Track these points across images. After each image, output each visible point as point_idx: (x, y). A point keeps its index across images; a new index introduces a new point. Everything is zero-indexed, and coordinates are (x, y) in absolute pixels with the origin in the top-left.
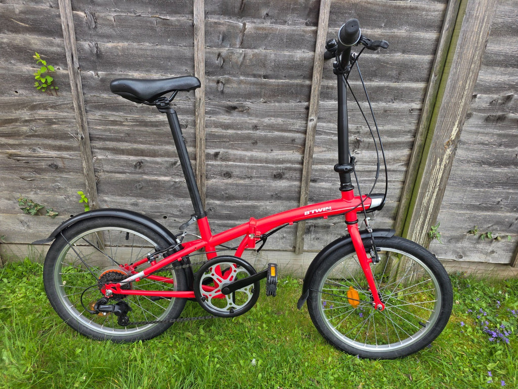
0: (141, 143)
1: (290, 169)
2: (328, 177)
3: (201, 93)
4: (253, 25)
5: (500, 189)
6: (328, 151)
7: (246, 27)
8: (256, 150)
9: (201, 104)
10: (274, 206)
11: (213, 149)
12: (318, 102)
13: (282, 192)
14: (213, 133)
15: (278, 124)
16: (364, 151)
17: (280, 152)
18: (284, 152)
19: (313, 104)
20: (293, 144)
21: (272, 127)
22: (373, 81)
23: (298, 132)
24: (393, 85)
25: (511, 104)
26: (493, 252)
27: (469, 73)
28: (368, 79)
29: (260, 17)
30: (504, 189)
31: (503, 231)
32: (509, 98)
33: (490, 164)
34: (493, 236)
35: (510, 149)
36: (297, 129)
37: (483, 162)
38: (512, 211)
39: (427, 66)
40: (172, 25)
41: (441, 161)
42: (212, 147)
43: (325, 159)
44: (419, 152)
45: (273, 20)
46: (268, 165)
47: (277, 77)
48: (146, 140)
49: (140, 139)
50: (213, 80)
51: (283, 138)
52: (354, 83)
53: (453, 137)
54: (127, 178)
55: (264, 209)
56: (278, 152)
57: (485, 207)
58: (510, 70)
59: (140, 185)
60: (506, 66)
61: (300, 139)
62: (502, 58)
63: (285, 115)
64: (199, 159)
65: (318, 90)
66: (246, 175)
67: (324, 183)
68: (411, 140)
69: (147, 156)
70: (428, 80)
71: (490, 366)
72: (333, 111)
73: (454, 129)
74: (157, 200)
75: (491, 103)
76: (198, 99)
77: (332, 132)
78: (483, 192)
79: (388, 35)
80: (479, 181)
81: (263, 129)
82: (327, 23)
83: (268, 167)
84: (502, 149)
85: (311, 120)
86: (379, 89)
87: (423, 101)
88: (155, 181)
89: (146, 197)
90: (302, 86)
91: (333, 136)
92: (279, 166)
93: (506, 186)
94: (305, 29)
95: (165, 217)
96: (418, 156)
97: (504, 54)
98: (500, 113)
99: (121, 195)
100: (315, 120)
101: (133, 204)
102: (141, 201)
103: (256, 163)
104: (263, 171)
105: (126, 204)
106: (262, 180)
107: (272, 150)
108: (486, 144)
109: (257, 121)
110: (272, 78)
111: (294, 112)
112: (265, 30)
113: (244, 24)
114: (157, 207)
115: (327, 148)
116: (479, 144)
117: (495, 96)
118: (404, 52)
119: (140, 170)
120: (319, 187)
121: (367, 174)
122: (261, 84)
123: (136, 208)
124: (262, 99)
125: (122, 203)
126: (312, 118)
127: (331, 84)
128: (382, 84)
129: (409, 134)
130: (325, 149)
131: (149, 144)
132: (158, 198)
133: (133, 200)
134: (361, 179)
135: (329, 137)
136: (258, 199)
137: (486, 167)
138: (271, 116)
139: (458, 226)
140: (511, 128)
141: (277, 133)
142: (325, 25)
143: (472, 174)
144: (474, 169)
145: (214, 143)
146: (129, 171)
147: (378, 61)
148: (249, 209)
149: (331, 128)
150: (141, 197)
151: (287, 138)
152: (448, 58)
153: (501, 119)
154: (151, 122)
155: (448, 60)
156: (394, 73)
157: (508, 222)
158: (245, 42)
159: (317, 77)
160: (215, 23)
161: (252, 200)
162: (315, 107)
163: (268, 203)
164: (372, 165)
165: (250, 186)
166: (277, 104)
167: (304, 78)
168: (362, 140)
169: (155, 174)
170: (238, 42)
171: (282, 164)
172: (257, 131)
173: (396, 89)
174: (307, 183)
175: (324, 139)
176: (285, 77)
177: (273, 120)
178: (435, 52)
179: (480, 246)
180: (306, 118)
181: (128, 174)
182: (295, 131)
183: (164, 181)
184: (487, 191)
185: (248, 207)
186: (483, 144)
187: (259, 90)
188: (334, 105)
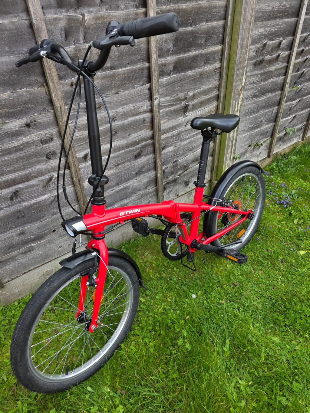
0: (10, 172)
1: (145, 146)
2: (171, 142)
3: (60, 100)
4: (92, 15)
5: (262, 112)
6: (168, 121)
7: (86, 18)
8: (117, 139)
9: (63, 112)
10: (139, 181)
11: (81, 152)
12: (158, 81)
13: (143, 167)
14: (79, 137)
15: (131, 111)
16: (190, 113)
17: (136, 134)
18: (138, 133)
19: (156, 84)
20: (144, 124)
21: (126, 115)
22: (190, 51)
23: (146, 112)
24: (203, 51)
25: (266, 50)
26: (260, 153)
27: (250, 31)
28: (187, 51)
29: (95, 5)
30: (264, 110)
31: (264, 138)
32: (265, 45)
33: (257, 96)
34: (260, 143)
35: (266, 82)
36: (145, 110)
37: (254, 96)
38: (268, 123)
39: (221, 30)
40: (7, 30)
41: (238, 104)
42: (80, 150)
43: (167, 128)
44: (223, 101)
45: (108, 6)
46: (129, 149)
47: (122, 66)
48: (15, 168)
49: (8, 169)
50: (67, 84)
51: (136, 121)
52: (179, 56)
53: (243, 84)
54: (7, 213)
55: (132, 186)
56: (134, 135)
57: (256, 126)
58: (265, 23)
59: (21, 214)
60: (263, 21)
61: (149, 117)
62: (260, 14)
63: (134, 100)
64: (74, 167)
65: (157, 70)
66: (114, 165)
67: (169, 148)
68: (217, 93)
69: (20, 183)
70: (223, 42)
71: (296, 221)
72: (167, 85)
73: (244, 77)
74: (42, 220)
75: (257, 52)
76: (59, 108)
77: (169, 104)
78: (255, 117)
79: (196, 7)
80: (252, 110)
81: (120, 119)
82: (155, 3)
83: (130, 151)
84: (262, 84)
85: (155, 99)
86: (195, 58)
87: (221, 60)
88: (36, 203)
89: (31, 222)
90: (143, 69)
91: (170, 107)
92: (138, 146)
93: (265, 108)
94: (137, 11)
95: (54, 231)
96: (223, 104)
97: (261, 11)
98: (261, 58)
99: (4, 232)
100: (158, 97)
101: (20, 234)
102: (27, 227)
103: (119, 151)
104: (126, 155)
105: (12, 237)
106: (126, 164)
107: (129, 135)
108: (255, 83)
109: (114, 113)
110: (118, 68)
111: (141, 95)
112: (104, 19)
113: (83, 15)
114: (44, 226)
115: (167, 118)
116: (251, 84)
117: (258, 45)
118: (207, 21)
119: (18, 200)
120: (167, 153)
122: (111, 76)
123: (23, 236)
124: (113, 91)
125: (8, 238)
126: (156, 97)
127: (164, 62)
128: (197, 52)
129: (216, 89)
130: (166, 120)
131: (18, 171)
132: (43, 218)
133: (19, 230)
134: (191, 135)
135: (168, 109)
136: (127, 180)
137: (256, 99)
138: (124, 104)
139: (244, 145)
140: (266, 67)
141: (131, 119)
142: (154, 5)
143: (249, 106)
144: (250, 103)
145: (81, 146)
146: (6, 205)
147: (192, 32)
148: (122, 192)
149: (168, 101)
150: (26, 224)
151: (140, 120)
152: (235, 21)
153: (261, 62)
154: (15, 147)
155: (235, 23)
156: (203, 41)
157: (266, 131)
158: (88, 36)
159: (155, 58)
160: (55, 19)
161: (122, 183)
162: (157, 86)
163: (134, 181)
165: (120, 172)
166: (127, 92)
167: (143, 61)
168: (189, 104)
169: (34, 197)
170: (81, 37)
171: (139, 144)
172: (115, 122)
173: (206, 54)
174: (160, 153)
175: (165, 112)
176: (128, 64)
177: (126, 108)
178: (225, 18)
179: (254, 153)
180: (151, 98)
181: (6, 209)
182: (144, 112)
183: (45, 200)
184: (257, 115)
185: (121, 190)
186: (253, 83)
187: (109, 83)
188: (168, 81)
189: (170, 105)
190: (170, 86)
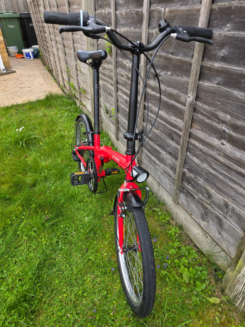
2: (199, 155)
4: (169, 9)
6: (201, 130)
8: (164, 111)
10: (167, 157)
16: (229, 145)
17: (175, 118)
20: (181, 115)
21: (171, 96)
36: (183, 102)
40: (139, 15)
46: (167, 125)
51: (175, 107)
56: (173, 117)
63: (179, 88)
66: (158, 127)
67: (196, 158)
72: (208, 93)
77: (205, 113)
83: (167, 127)
85: (189, 97)
91: (206, 118)
92: (172, 128)
103: (163, 121)
104: (164, 128)
106: (164, 135)
107: (171, 115)
109: (164, 89)
110: (174, 55)
111: (184, 87)
112: (174, 12)
113: (165, 9)
115: (200, 127)
120: (191, 160)
121: (227, 169)
122: (169, 59)
124: (169, 72)
127: (209, 65)
135: (202, 118)
136: (161, 147)
138: (172, 87)
141: (173, 102)
148: (157, 152)
151: (178, 108)
159: (196, 57)
160: (153, 10)
162: (193, 85)
163: (165, 153)
164: (233, 163)
165: (158, 136)
168: (227, 131)
172: (165, 97)
177: (172, 91)
182: (183, 104)
185: (156, 150)
187: (167, 64)
188: (208, 88)
189: (206, 116)
190: (210, 94)
